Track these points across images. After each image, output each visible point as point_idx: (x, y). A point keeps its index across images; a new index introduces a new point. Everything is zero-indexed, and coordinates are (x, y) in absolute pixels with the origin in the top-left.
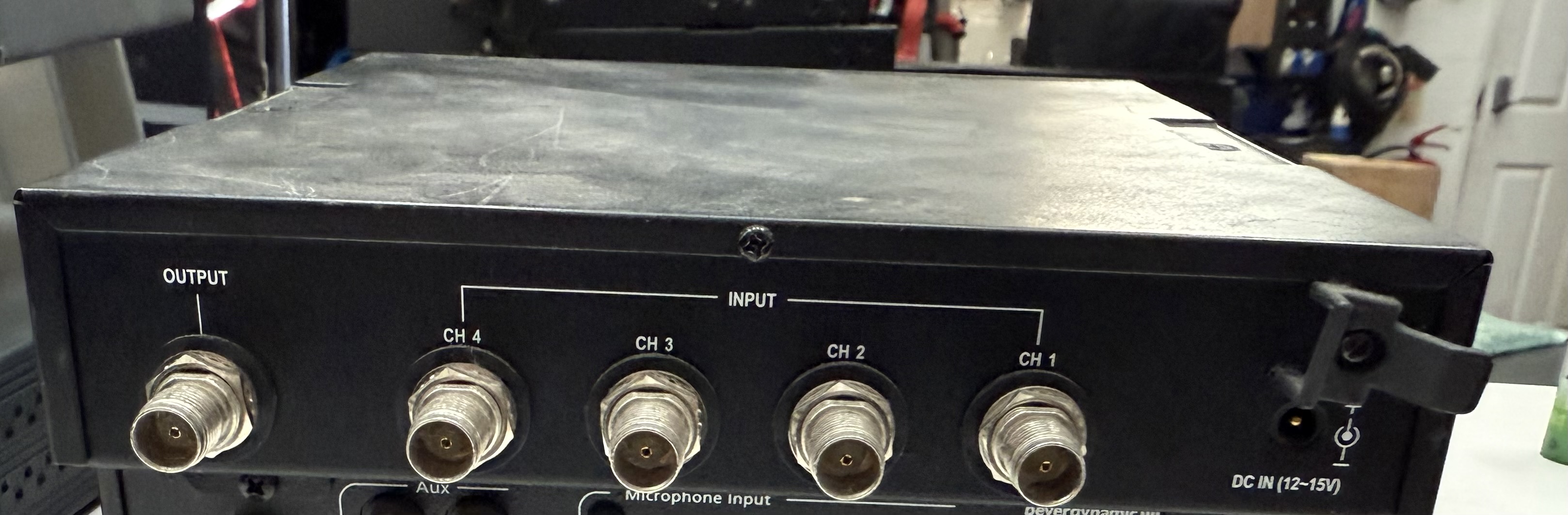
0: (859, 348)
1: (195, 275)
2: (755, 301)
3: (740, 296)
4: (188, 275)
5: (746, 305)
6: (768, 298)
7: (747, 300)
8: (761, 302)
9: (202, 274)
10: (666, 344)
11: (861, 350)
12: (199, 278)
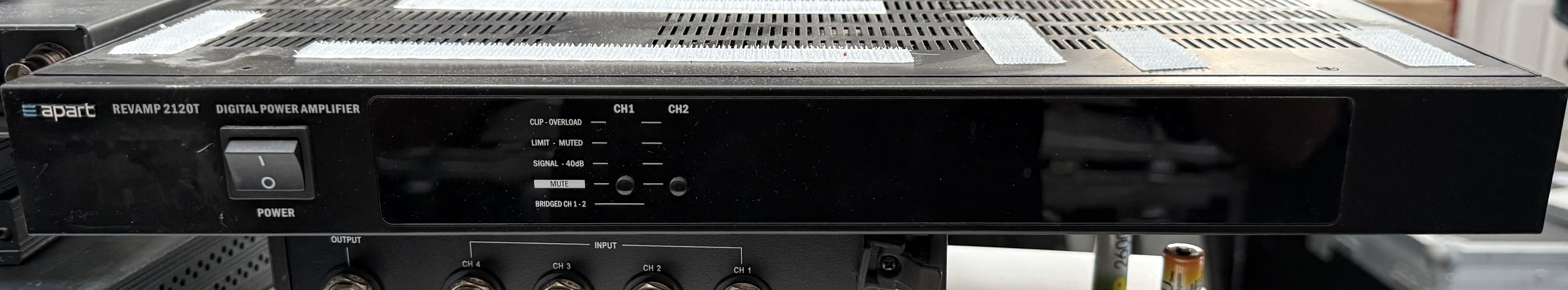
0: (658, 266)
1: (346, 239)
2: (607, 246)
3: (600, 243)
4: (343, 239)
5: (603, 248)
6: (613, 245)
7: (603, 246)
8: (610, 246)
9: (349, 238)
10: (567, 266)
11: (659, 267)
12: (348, 240)
